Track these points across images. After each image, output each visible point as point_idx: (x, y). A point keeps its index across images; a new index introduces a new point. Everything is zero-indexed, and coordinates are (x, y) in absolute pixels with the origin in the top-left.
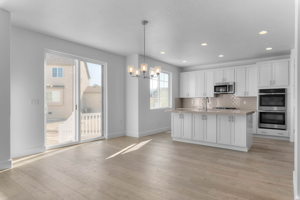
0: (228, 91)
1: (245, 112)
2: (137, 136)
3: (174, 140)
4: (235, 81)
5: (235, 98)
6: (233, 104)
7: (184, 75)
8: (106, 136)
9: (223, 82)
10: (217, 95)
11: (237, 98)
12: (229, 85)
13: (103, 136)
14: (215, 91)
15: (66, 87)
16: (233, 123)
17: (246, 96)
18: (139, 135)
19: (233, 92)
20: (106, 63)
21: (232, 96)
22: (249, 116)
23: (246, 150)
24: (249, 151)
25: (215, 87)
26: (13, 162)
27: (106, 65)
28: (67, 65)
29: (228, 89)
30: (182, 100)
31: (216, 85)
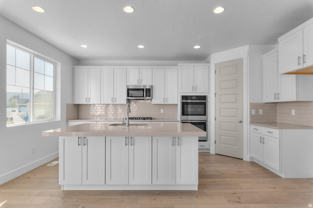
0: (145, 96)
4: (153, 85)
7: (82, 70)
9: (138, 84)
10: (129, 102)
12: (146, 89)
14: (128, 96)
17: (166, 103)
19: (151, 98)
21: (150, 103)
23: (196, 189)
25: (128, 90)
29: (145, 94)
30: (78, 107)
31: (130, 88)
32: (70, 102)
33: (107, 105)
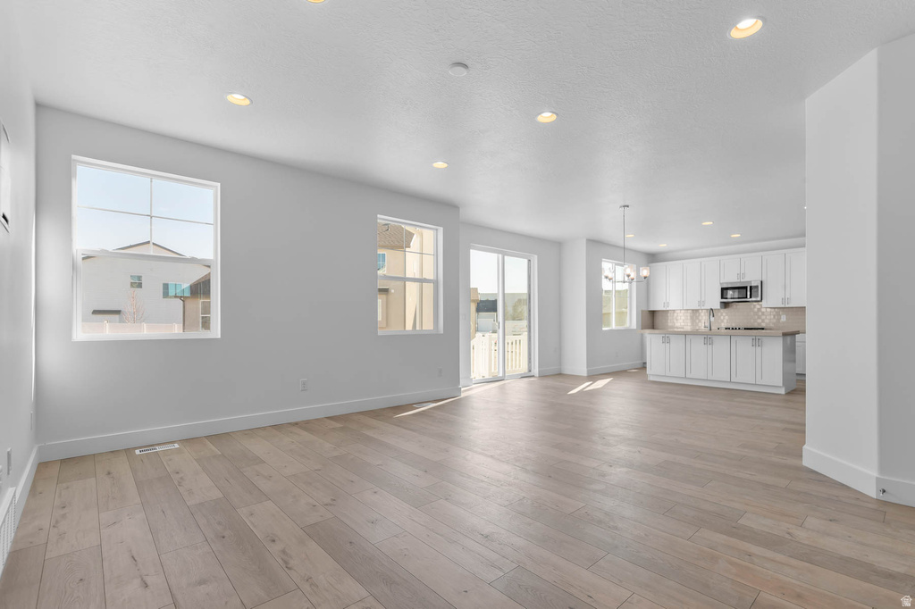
0: (749, 296)
1: (780, 332)
2: (585, 374)
3: (651, 378)
4: (764, 280)
5: (763, 310)
6: (760, 321)
8: (536, 371)
9: (739, 281)
10: (725, 305)
11: (769, 310)
12: (751, 287)
13: (530, 371)
14: (722, 298)
15: (393, 291)
16: (759, 349)
17: (787, 306)
18: (588, 371)
19: (759, 299)
20: (536, 256)
21: (758, 307)
22: (789, 338)
23: (782, 391)
24: (788, 393)
25: (724, 290)
26: (462, 389)
27: (535, 259)
28: (393, 248)
29: (749, 293)
30: (653, 313)
31: (725, 286)
32: (645, 308)
33: (695, 311)
